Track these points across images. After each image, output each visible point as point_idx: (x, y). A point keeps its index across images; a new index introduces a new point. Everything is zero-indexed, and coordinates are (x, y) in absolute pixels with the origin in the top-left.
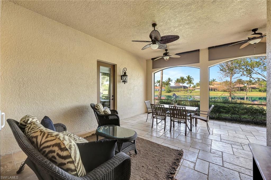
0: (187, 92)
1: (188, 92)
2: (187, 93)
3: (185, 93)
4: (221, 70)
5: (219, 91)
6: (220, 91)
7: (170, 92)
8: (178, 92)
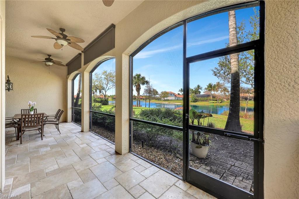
0: (216, 101)
1: (218, 101)
2: (216, 103)
3: (213, 103)
7: (196, 102)
8: (206, 101)
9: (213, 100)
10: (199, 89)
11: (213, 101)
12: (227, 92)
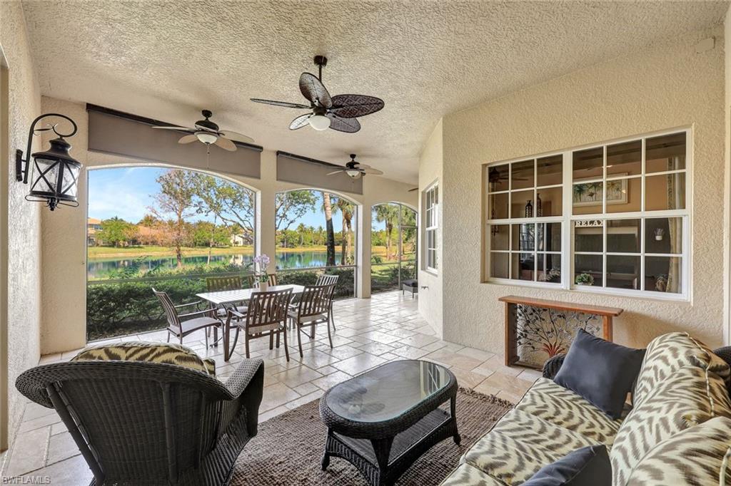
4: (164, 192)
5: (98, 245)
6: (102, 246)
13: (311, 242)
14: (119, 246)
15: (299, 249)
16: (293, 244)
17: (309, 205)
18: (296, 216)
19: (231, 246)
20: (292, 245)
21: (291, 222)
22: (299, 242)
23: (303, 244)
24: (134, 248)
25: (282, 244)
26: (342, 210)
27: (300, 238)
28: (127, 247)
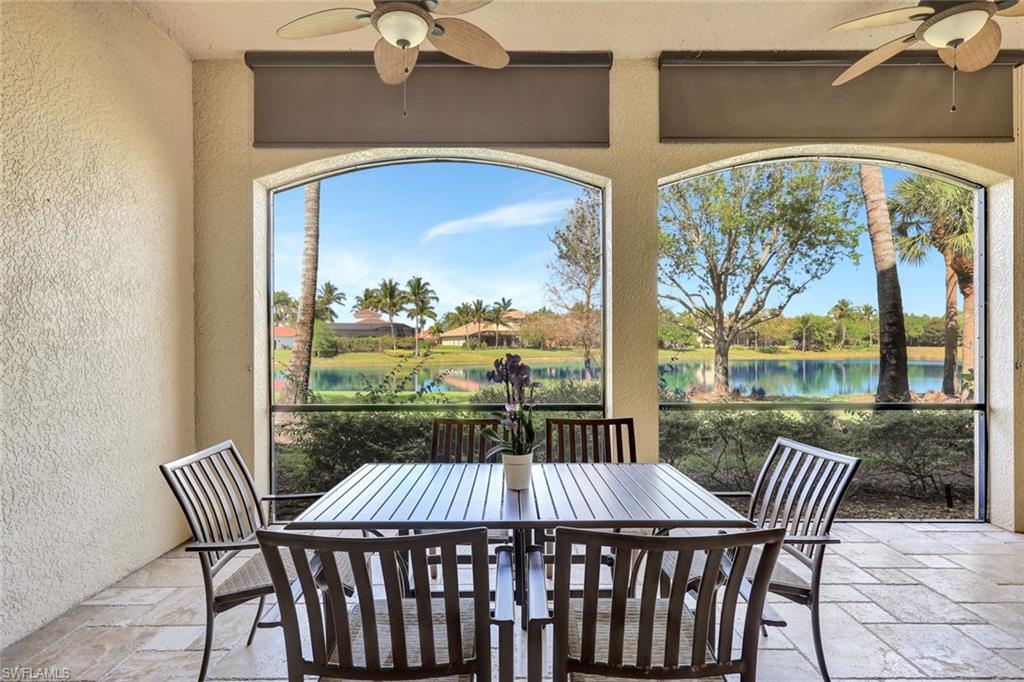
0: (411, 352)
1: (416, 351)
2: (410, 356)
3: (402, 356)
7: (336, 353)
8: (373, 351)
9: (400, 348)
10: (329, 302)
11: (401, 352)
12: (430, 317)
13: (867, 339)
14: (545, 348)
15: (836, 354)
16: (821, 343)
17: (842, 248)
18: (809, 276)
19: (698, 347)
20: (820, 346)
21: (797, 291)
22: (838, 338)
23: (847, 343)
24: (562, 350)
25: (796, 343)
26: (942, 249)
27: (839, 331)
28: (554, 349)
